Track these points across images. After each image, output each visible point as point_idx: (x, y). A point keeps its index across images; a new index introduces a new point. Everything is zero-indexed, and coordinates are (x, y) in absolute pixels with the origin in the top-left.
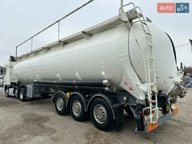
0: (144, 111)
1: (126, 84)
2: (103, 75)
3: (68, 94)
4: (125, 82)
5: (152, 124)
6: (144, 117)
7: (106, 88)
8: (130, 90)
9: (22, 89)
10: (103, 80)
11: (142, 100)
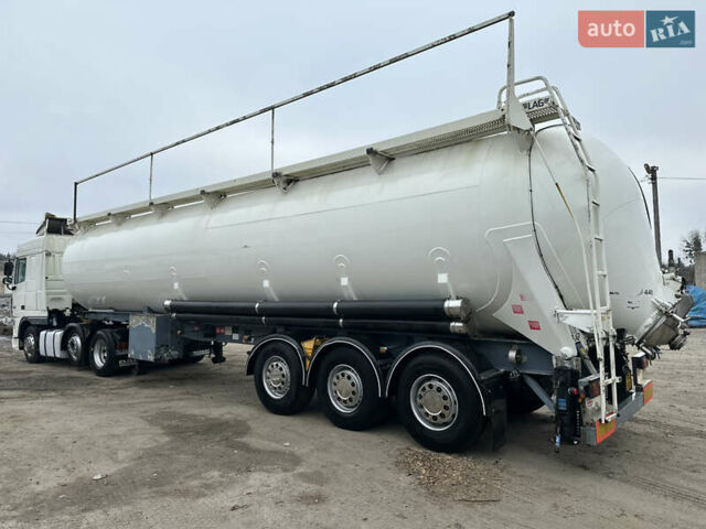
0: (585, 388)
1: (518, 310)
2: (444, 285)
3: (309, 345)
4: (514, 307)
5: (606, 421)
6: (583, 402)
7: (452, 324)
8: (532, 328)
9: (99, 332)
10: (445, 300)
11: (569, 356)
